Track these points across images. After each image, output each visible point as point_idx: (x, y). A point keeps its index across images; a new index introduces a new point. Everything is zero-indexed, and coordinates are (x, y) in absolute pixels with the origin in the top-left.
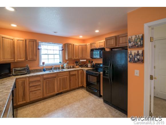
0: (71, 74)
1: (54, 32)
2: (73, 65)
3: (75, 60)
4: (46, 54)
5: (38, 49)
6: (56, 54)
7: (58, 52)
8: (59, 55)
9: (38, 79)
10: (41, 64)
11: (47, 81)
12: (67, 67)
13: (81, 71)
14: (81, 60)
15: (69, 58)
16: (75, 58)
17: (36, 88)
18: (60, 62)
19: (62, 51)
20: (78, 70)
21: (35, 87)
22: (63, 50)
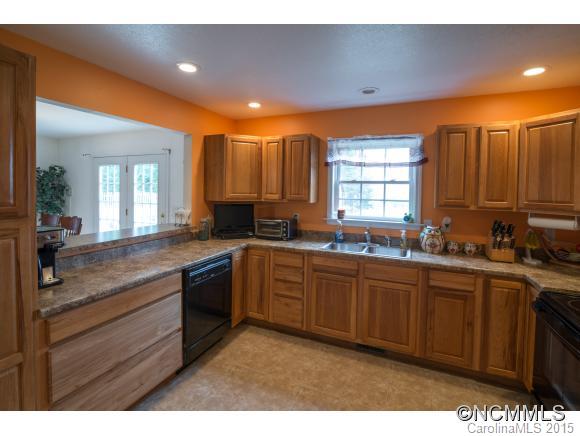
0: (432, 283)
1: (365, 92)
2: (481, 240)
3: (484, 212)
4: (354, 182)
5: (327, 164)
6: (393, 182)
7: (404, 174)
8: (407, 186)
9: (297, 262)
10: (334, 216)
11: (324, 281)
12: (433, 246)
13: (518, 285)
14: (533, 222)
15: (443, 201)
16: (483, 202)
17: (290, 289)
18: (407, 218)
19: (420, 167)
20: (488, 277)
21: (288, 285)
22: (423, 161)
